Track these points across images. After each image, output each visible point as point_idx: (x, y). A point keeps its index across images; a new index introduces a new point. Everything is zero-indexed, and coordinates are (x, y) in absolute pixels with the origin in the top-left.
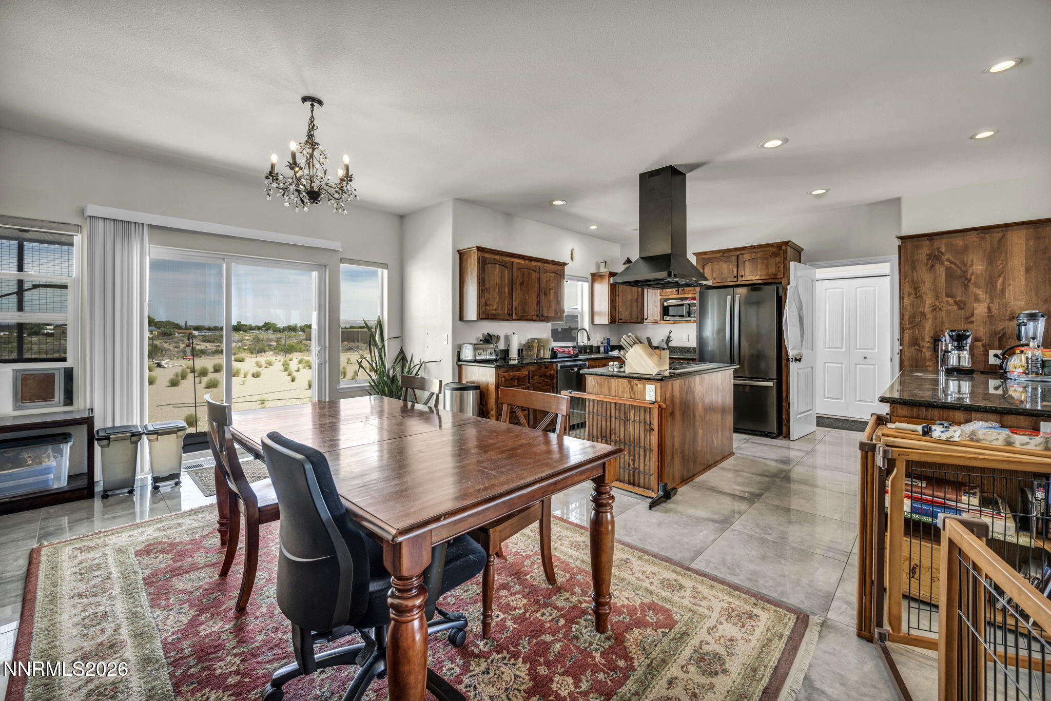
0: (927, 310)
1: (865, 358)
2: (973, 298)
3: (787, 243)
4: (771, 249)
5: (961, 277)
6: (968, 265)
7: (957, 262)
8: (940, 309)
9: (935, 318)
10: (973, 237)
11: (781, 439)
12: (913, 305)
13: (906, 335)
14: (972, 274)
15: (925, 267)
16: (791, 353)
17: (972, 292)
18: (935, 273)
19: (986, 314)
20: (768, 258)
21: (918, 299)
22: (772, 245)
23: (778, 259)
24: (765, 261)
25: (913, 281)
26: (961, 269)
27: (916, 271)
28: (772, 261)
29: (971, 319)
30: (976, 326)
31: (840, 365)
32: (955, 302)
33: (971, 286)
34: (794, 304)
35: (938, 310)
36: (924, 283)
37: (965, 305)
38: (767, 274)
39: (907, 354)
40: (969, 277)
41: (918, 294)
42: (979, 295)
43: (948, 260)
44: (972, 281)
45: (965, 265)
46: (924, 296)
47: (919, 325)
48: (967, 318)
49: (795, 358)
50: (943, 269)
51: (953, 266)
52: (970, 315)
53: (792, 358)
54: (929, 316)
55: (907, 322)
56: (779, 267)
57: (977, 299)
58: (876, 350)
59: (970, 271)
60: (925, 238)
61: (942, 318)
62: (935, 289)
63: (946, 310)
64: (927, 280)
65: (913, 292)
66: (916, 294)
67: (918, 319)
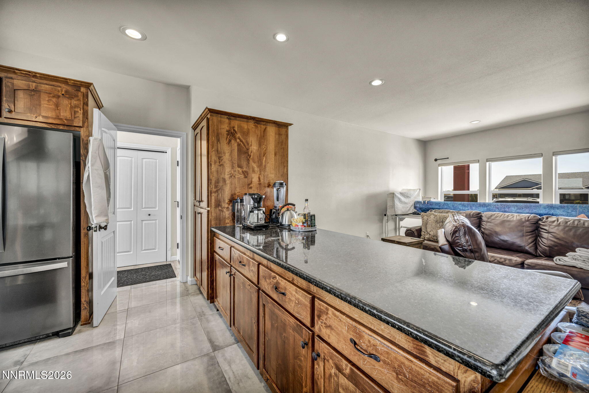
0: (227, 177)
1: (149, 215)
2: (252, 169)
3: (88, 85)
4: (65, 87)
5: (246, 153)
6: (249, 145)
7: (244, 141)
8: (234, 177)
9: (231, 184)
10: (252, 124)
11: (80, 332)
12: (217, 172)
13: (213, 198)
14: (251, 152)
15: (225, 141)
16: (95, 220)
17: (251, 165)
18: (231, 147)
19: (258, 182)
20: (59, 97)
21: (221, 167)
22: (65, 81)
23: (74, 102)
24: (54, 100)
25: (218, 151)
26: (245, 147)
27: (220, 143)
28: (65, 102)
29: (251, 186)
30: (253, 190)
31: (129, 223)
32: (242, 171)
33: (251, 160)
34: (98, 160)
35: (233, 177)
36: (224, 153)
37: (248, 174)
38: (58, 118)
39: (213, 215)
40: (250, 154)
41: (221, 163)
42: (255, 168)
43: (239, 138)
44: (252, 157)
45: (248, 144)
46: (225, 165)
47: (222, 189)
48: (249, 185)
49: (100, 225)
50: (236, 145)
51: (241, 143)
52: (250, 182)
53: (96, 227)
54: (228, 182)
55: (214, 187)
56: (75, 112)
57: (254, 171)
58: (157, 209)
59: (250, 150)
60: (226, 117)
61: (235, 184)
62: (231, 160)
63: (238, 178)
64: (226, 151)
65: (218, 161)
66: (219, 162)
67: (221, 184)
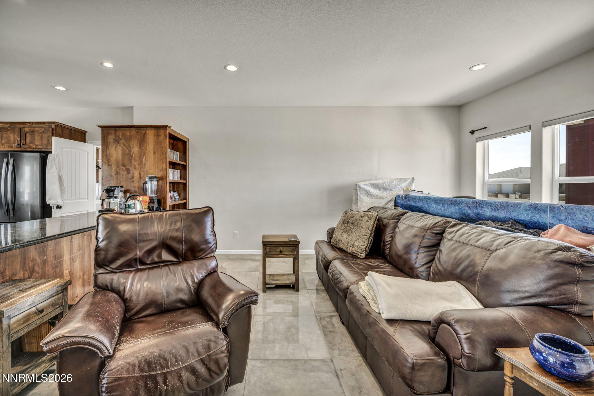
0: (113, 174)
2: (133, 167)
3: (54, 123)
4: (44, 126)
5: (128, 154)
7: (127, 145)
9: (117, 179)
10: (133, 131)
12: (107, 171)
15: (113, 147)
17: (133, 164)
18: (117, 151)
19: (139, 177)
20: (42, 133)
21: (110, 167)
22: (44, 123)
23: (48, 134)
24: (40, 135)
25: (107, 155)
26: (128, 150)
27: (109, 149)
28: (45, 135)
29: (133, 180)
30: (135, 183)
32: (126, 169)
33: (133, 160)
34: (54, 167)
35: (118, 174)
36: (112, 156)
37: (130, 171)
38: (41, 145)
40: (132, 155)
41: (109, 164)
42: (136, 165)
43: (123, 144)
44: (133, 157)
45: (130, 147)
46: (112, 165)
48: (131, 179)
49: (57, 206)
50: (121, 149)
51: (125, 147)
52: (132, 177)
53: (54, 206)
54: (114, 177)
55: (105, 181)
56: (49, 140)
57: (135, 168)
59: (132, 152)
60: (113, 129)
61: (120, 179)
62: (117, 161)
63: (122, 174)
64: (113, 154)
65: (107, 162)
67: (109, 179)
